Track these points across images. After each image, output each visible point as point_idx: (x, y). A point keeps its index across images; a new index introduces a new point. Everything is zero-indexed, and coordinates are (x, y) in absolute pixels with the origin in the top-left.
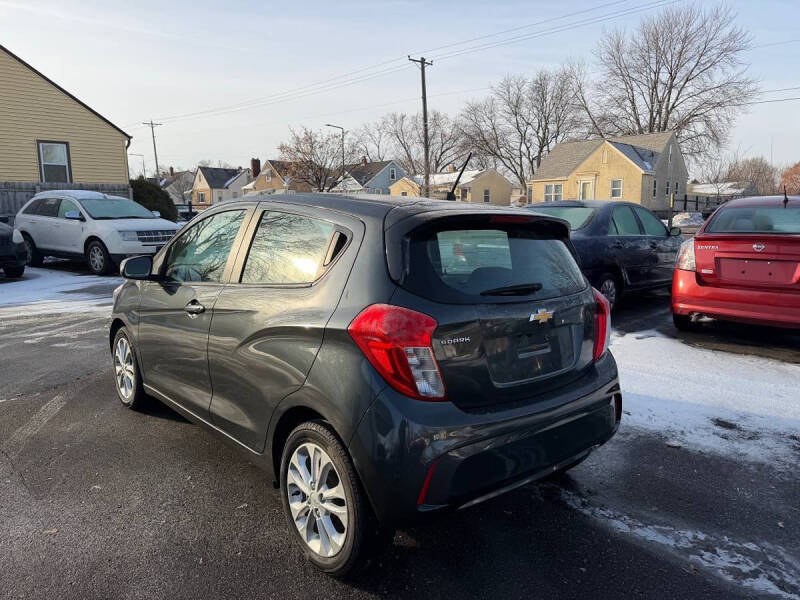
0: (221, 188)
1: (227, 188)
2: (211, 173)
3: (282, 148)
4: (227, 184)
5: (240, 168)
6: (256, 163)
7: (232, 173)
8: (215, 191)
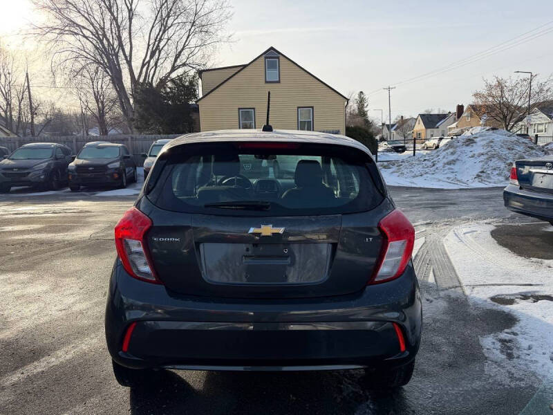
0: (433, 128)
1: (438, 127)
2: (427, 118)
3: (476, 95)
4: (437, 125)
5: (450, 113)
6: (460, 108)
7: (442, 117)
8: (429, 130)
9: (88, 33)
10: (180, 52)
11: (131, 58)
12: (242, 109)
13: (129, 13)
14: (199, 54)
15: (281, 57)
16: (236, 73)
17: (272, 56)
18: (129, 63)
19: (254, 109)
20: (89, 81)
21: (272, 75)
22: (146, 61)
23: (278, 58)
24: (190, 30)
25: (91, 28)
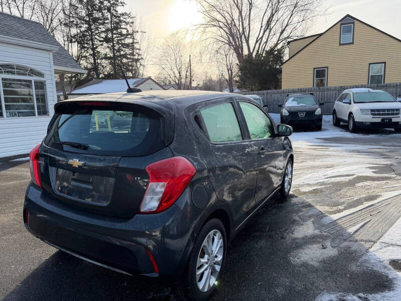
9: (221, 25)
10: (285, 29)
11: (248, 38)
12: (316, 68)
13: (250, 6)
14: (300, 29)
15: (356, 22)
16: (314, 40)
17: (348, 22)
18: (247, 42)
19: (327, 68)
20: (225, 57)
21: (347, 38)
22: (259, 38)
23: (353, 23)
24: (293, 11)
25: (224, 20)
